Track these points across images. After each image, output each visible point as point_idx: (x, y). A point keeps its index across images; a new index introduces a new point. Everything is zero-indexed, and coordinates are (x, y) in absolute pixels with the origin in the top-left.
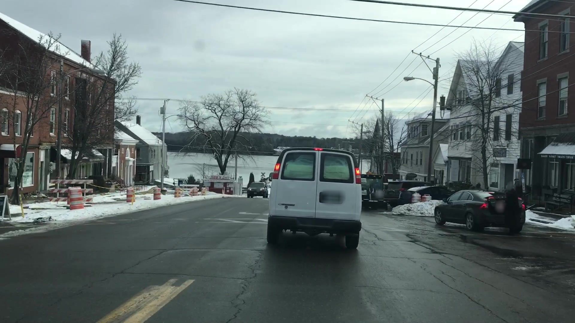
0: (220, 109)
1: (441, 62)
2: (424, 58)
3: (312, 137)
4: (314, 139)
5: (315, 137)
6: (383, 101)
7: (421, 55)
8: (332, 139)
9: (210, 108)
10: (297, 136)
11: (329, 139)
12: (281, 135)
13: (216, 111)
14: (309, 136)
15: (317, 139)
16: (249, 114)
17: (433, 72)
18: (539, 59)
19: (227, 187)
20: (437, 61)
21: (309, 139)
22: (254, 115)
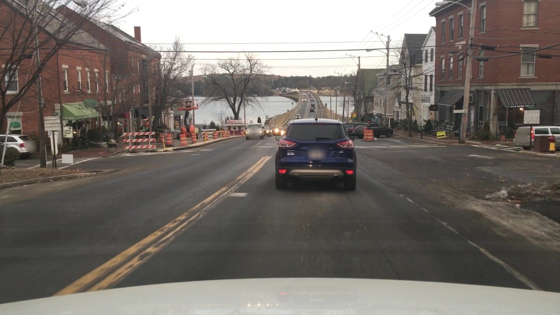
0: (231, 67)
1: (391, 38)
2: (379, 36)
3: (308, 76)
4: (310, 78)
5: (310, 76)
6: (359, 58)
7: (377, 34)
8: (327, 77)
9: (224, 67)
10: (294, 76)
11: (325, 77)
12: (278, 75)
13: (229, 69)
14: (305, 76)
15: (313, 78)
16: (255, 70)
17: (386, 45)
18: (442, 43)
19: (241, 129)
20: (389, 37)
21: (305, 78)
22: (259, 70)
